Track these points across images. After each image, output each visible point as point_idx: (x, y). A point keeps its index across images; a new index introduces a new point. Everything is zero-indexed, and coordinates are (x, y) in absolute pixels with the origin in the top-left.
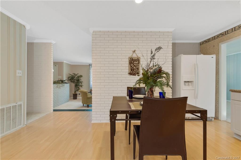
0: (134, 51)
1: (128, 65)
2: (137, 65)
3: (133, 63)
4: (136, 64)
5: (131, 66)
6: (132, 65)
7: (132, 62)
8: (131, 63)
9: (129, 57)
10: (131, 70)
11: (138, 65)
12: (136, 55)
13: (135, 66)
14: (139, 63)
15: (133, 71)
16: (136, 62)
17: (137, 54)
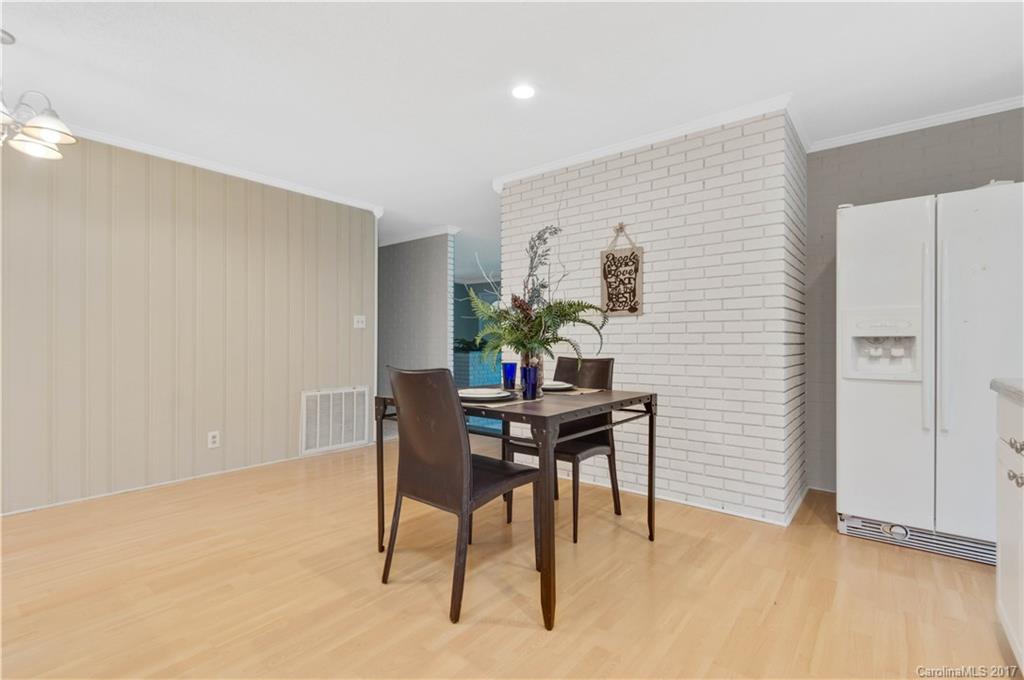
0: (621, 229)
1: (599, 279)
2: (629, 279)
3: (615, 271)
4: (627, 275)
5: (609, 285)
6: (613, 279)
7: (614, 268)
8: (610, 272)
9: (602, 252)
10: (610, 299)
11: (635, 280)
12: (628, 242)
13: (624, 284)
14: (636, 270)
15: (617, 301)
16: (628, 268)
17: (631, 237)
